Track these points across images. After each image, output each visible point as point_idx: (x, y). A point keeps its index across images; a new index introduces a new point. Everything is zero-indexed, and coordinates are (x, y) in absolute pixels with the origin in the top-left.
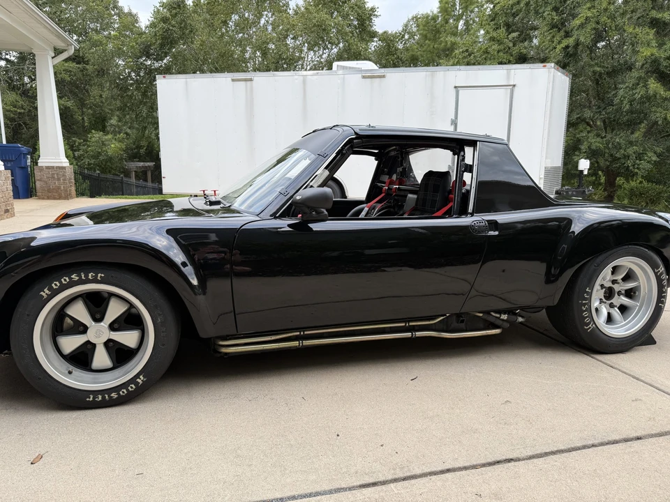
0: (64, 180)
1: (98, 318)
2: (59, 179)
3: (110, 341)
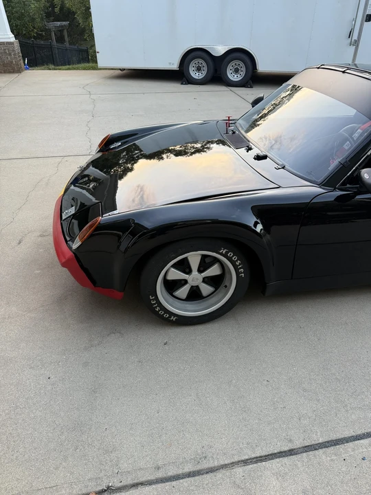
0: (15, 55)
1: (189, 272)
2: (10, 54)
3: (204, 278)
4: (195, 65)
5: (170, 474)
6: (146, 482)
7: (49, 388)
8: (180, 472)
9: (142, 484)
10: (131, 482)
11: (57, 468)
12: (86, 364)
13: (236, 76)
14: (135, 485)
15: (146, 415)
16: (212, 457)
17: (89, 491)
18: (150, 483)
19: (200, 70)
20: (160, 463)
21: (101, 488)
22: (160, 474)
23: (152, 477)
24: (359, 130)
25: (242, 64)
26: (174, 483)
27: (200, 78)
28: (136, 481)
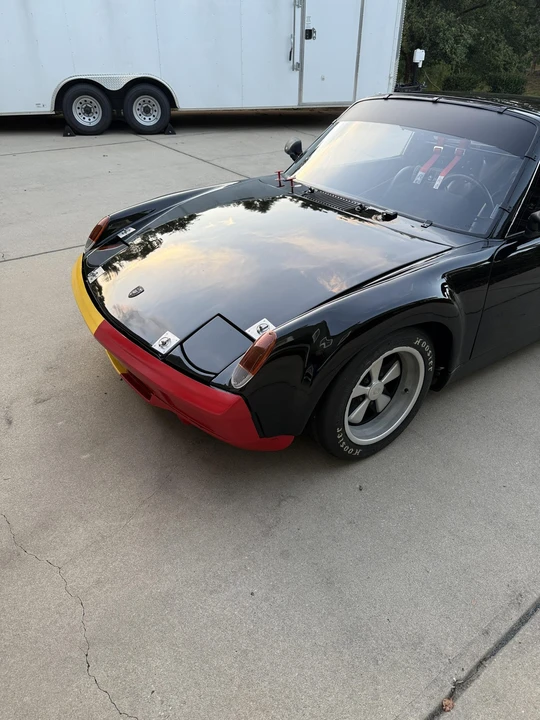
1: (369, 383)
3: (383, 387)
4: (80, 106)
5: (503, 631)
6: (487, 654)
7: (265, 606)
8: (511, 623)
9: (485, 659)
10: (474, 664)
11: (376, 697)
12: (285, 554)
13: (147, 118)
14: (480, 665)
15: (417, 580)
16: (526, 591)
17: (439, 701)
18: (492, 653)
19: (90, 112)
20: (483, 626)
21: (449, 689)
22: (494, 639)
23: (489, 646)
24: (420, 173)
25: (154, 101)
26: (517, 639)
27: (92, 124)
28: (477, 660)
